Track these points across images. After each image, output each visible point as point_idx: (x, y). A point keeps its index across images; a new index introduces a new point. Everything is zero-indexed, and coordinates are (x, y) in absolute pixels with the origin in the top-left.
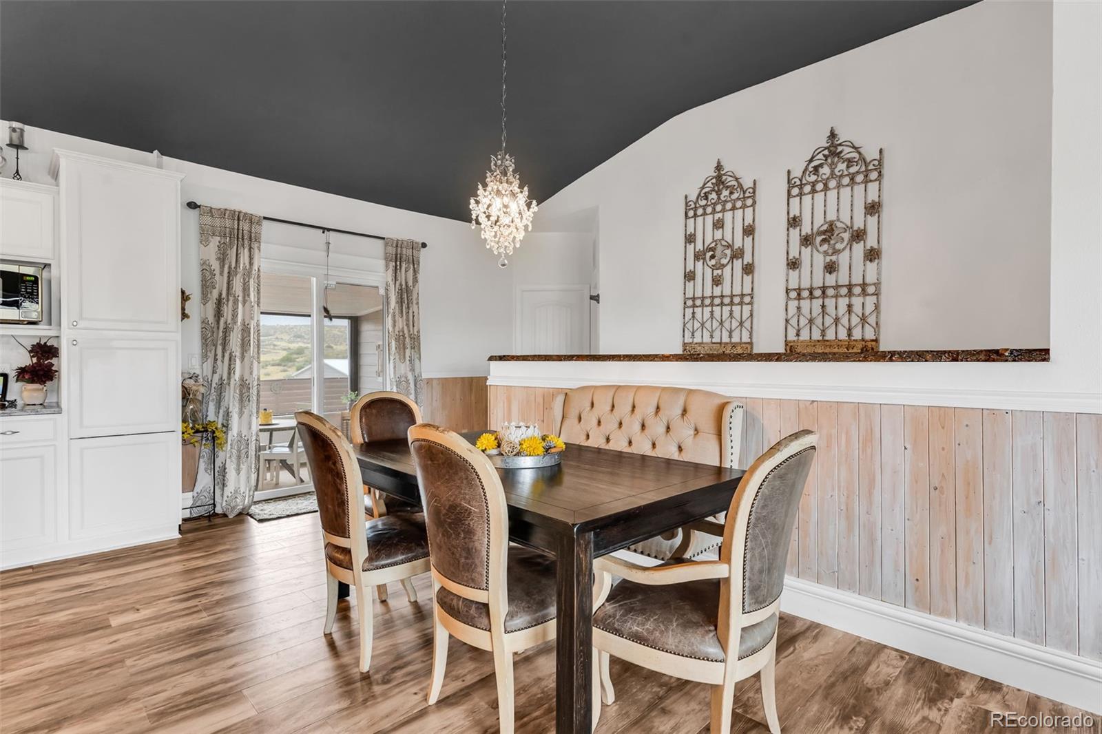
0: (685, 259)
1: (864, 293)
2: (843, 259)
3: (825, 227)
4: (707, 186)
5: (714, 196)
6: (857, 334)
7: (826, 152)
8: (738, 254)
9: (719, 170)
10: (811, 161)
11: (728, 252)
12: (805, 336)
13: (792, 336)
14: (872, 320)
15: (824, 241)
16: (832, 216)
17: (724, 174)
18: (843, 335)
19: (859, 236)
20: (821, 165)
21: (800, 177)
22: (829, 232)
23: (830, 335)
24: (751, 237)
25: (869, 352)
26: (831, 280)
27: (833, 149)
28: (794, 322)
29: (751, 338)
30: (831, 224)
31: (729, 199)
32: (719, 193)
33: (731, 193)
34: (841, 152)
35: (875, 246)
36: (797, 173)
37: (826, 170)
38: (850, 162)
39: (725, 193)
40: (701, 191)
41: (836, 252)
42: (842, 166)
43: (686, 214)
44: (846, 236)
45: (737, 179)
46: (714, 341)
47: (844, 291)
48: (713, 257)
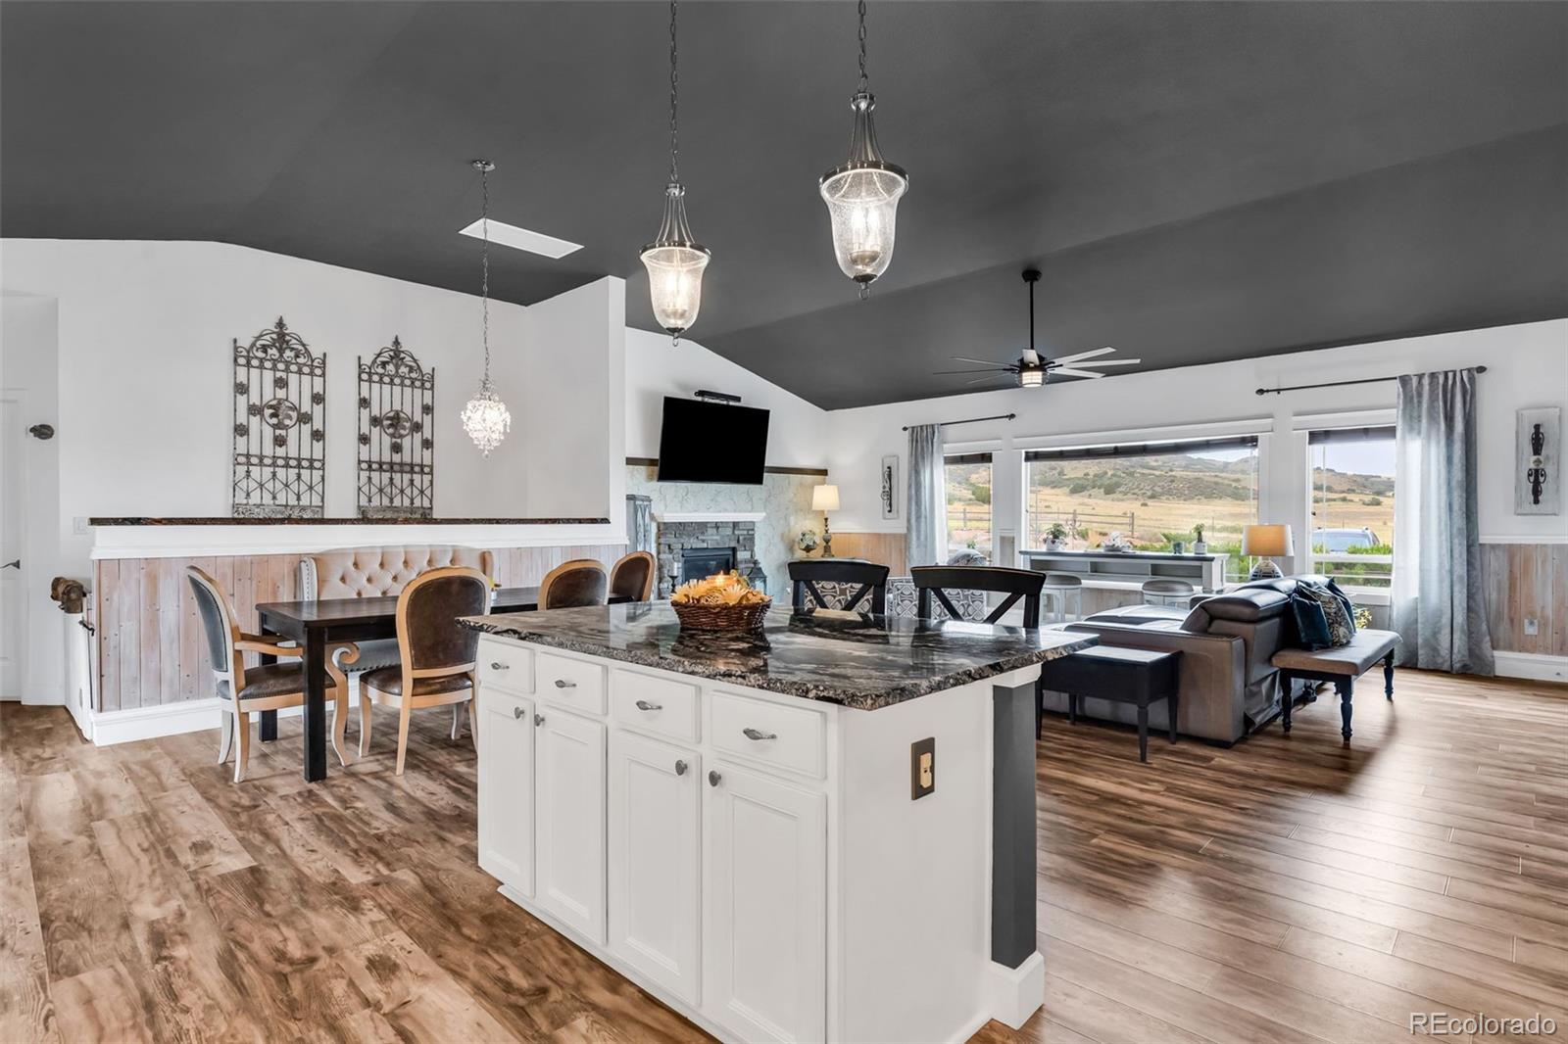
0: (235, 410)
1: (422, 472)
2: (406, 442)
3: (391, 414)
4: (264, 337)
5: (273, 352)
6: (417, 503)
7: (392, 353)
8: (305, 418)
9: (281, 328)
10: (379, 355)
11: (294, 415)
12: (376, 502)
13: (364, 501)
14: (428, 492)
15: (391, 425)
16: (396, 406)
17: (288, 335)
18: (407, 502)
19: (417, 427)
20: (387, 363)
21: (369, 364)
22: (396, 420)
23: (397, 502)
24: (321, 405)
25: (426, 518)
26: (397, 458)
27: (397, 354)
28: (365, 489)
29: (323, 501)
30: (397, 413)
31: (294, 361)
32: (281, 351)
33: (297, 356)
34: (404, 358)
35: (430, 438)
36: (367, 360)
37: (391, 368)
38: (411, 369)
39: (288, 354)
40: (256, 341)
41: (401, 436)
42: (403, 370)
43: (235, 360)
44: (407, 425)
45: (304, 345)
46: (277, 502)
47: (408, 468)
48: (273, 416)
